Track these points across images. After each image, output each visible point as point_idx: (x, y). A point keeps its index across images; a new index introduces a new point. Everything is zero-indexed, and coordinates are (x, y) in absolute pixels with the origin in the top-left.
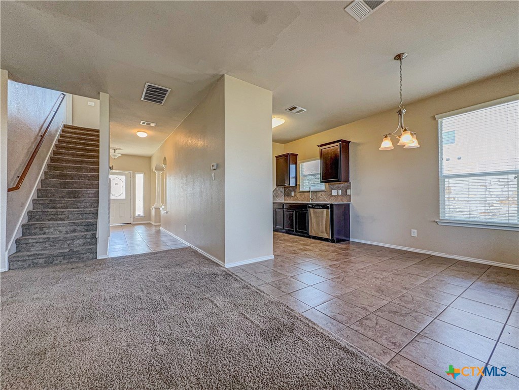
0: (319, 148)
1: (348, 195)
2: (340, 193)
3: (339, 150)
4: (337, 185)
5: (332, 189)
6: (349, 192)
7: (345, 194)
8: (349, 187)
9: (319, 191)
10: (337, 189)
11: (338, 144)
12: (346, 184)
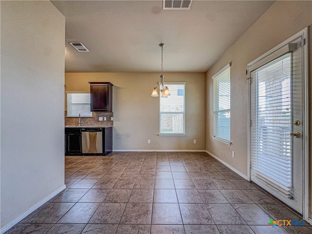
0: (90, 84)
1: (112, 121)
2: (105, 119)
3: (107, 89)
4: (103, 113)
5: (99, 116)
6: (112, 119)
7: (109, 120)
8: (112, 116)
9: (87, 118)
10: (103, 116)
11: (107, 85)
12: (110, 113)
